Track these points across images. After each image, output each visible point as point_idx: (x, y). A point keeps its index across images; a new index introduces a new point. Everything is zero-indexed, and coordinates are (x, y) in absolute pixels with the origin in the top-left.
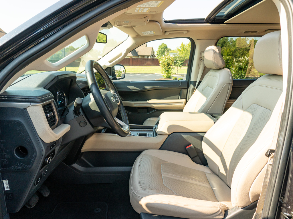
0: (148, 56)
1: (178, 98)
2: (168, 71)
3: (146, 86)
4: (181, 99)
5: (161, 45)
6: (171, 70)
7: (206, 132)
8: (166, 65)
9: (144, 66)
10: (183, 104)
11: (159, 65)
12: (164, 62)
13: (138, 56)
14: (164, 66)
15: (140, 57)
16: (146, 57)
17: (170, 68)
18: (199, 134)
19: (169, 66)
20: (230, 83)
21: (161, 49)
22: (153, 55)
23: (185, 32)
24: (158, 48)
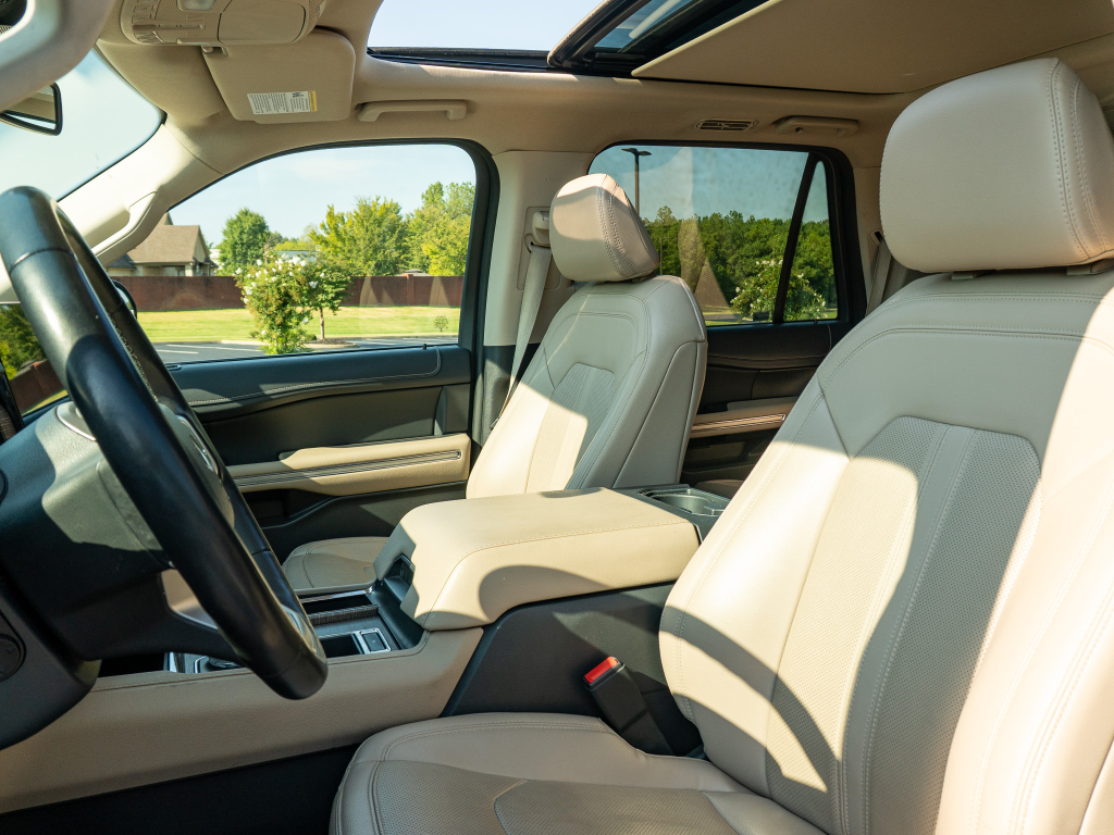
0: (181, 267)
1: (430, 432)
2: (284, 327)
3: (270, 386)
4: (446, 433)
5: (235, 218)
6: (298, 324)
7: (672, 582)
8: (272, 300)
9: (166, 310)
10: (461, 459)
11: (242, 305)
12: (262, 289)
13: (133, 266)
14: (267, 306)
15: (141, 272)
16: (172, 272)
17: (290, 312)
18: (636, 599)
19: (289, 308)
20: (700, 339)
21: (236, 235)
22: (202, 260)
23: (454, 111)
24: (225, 233)
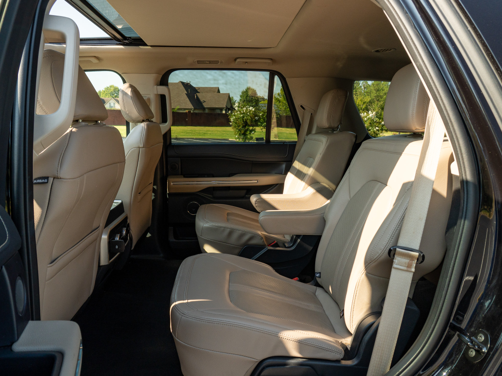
0: (221, 109)
2: (244, 134)
5: (245, 90)
6: (250, 134)
8: (240, 124)
9: (212, 126)
11: (230, 126)
12: (237, 119)
13: (204, 109)
14: (239, 126)
15: (207, 111)
16: (218, 111)
17: (247, 129)
19: (247, 127)
20: (141, 146)
21: (245, 97)
22: (229, 107)
24: (241, 96)
